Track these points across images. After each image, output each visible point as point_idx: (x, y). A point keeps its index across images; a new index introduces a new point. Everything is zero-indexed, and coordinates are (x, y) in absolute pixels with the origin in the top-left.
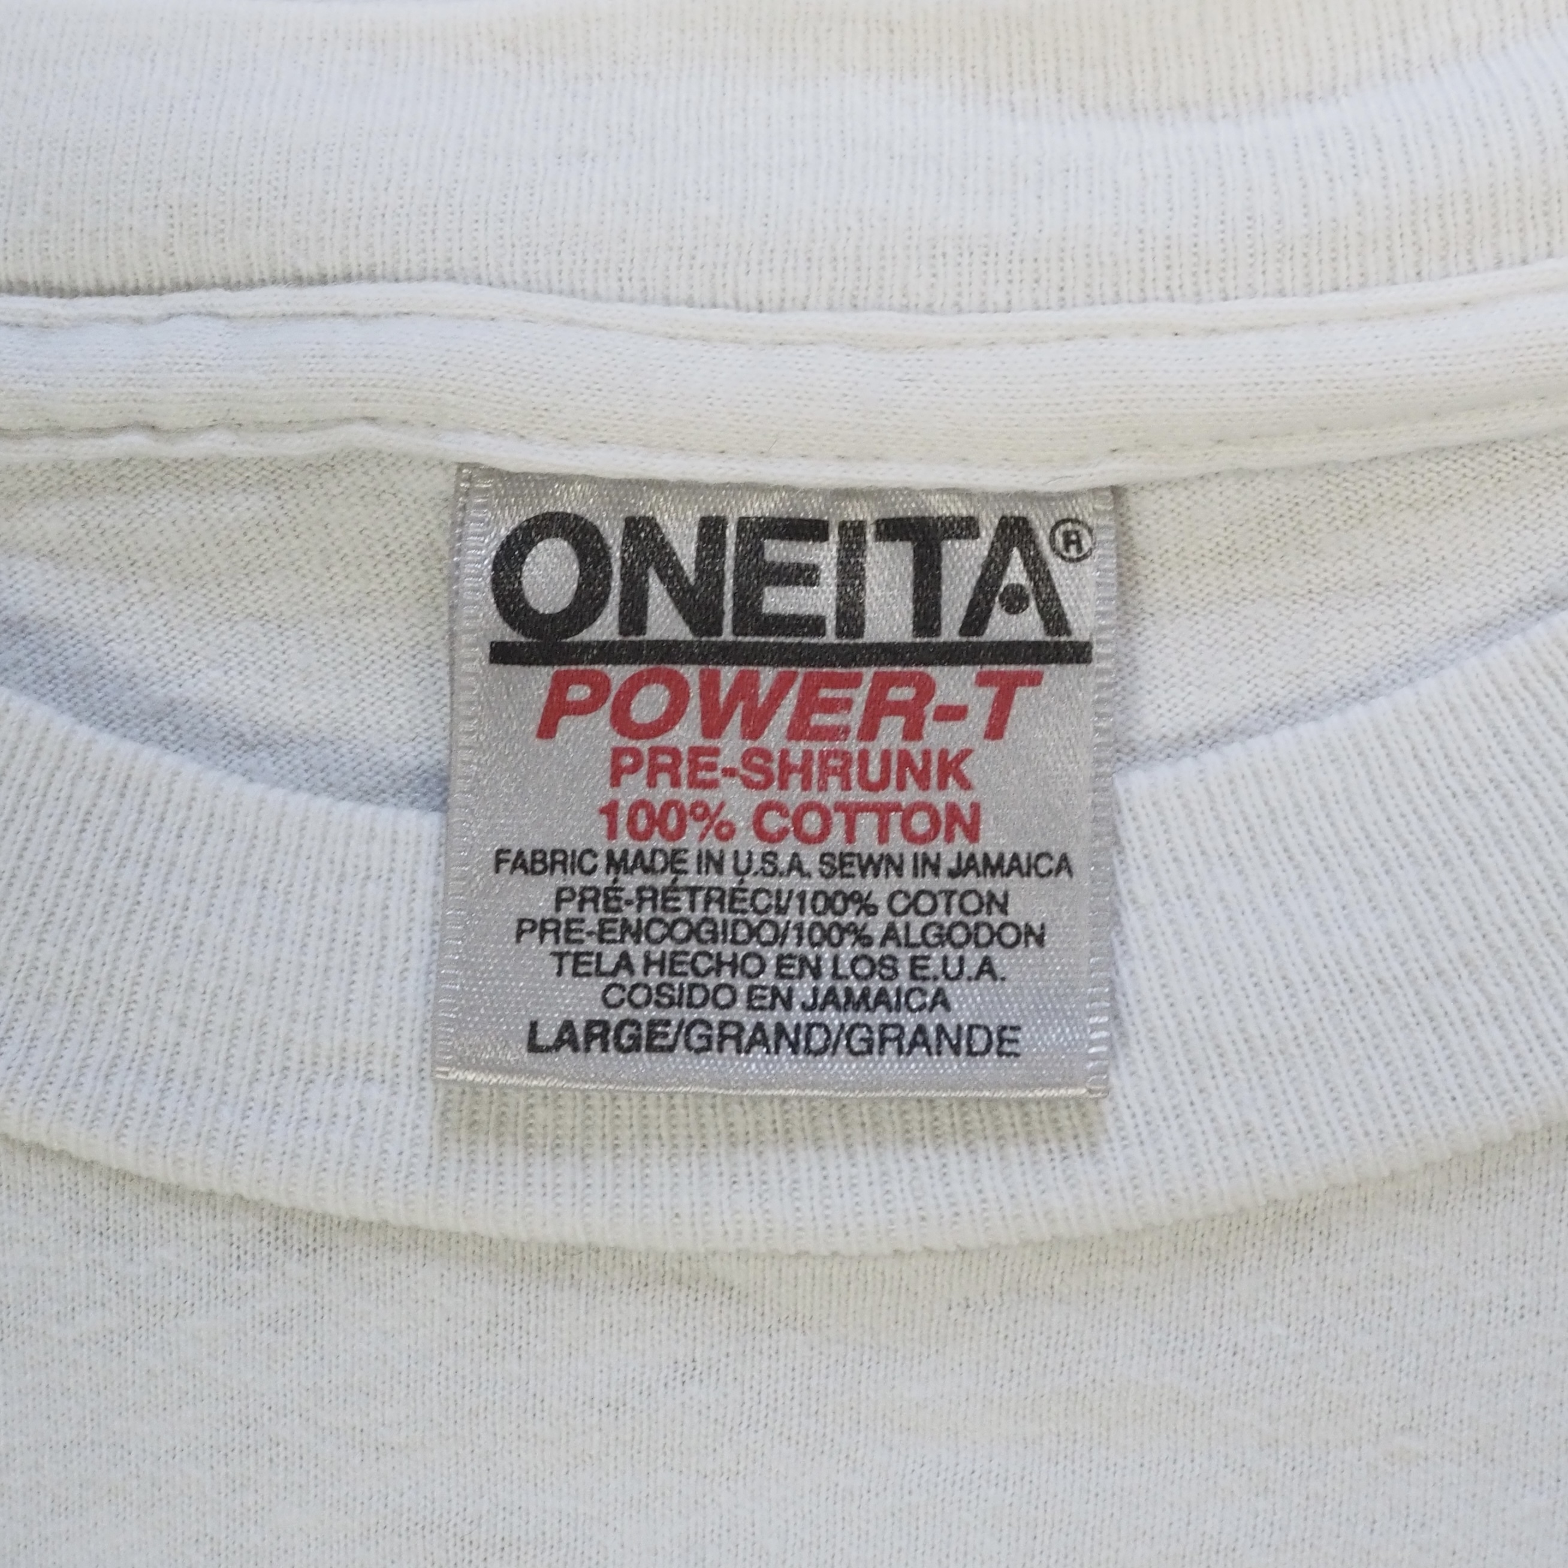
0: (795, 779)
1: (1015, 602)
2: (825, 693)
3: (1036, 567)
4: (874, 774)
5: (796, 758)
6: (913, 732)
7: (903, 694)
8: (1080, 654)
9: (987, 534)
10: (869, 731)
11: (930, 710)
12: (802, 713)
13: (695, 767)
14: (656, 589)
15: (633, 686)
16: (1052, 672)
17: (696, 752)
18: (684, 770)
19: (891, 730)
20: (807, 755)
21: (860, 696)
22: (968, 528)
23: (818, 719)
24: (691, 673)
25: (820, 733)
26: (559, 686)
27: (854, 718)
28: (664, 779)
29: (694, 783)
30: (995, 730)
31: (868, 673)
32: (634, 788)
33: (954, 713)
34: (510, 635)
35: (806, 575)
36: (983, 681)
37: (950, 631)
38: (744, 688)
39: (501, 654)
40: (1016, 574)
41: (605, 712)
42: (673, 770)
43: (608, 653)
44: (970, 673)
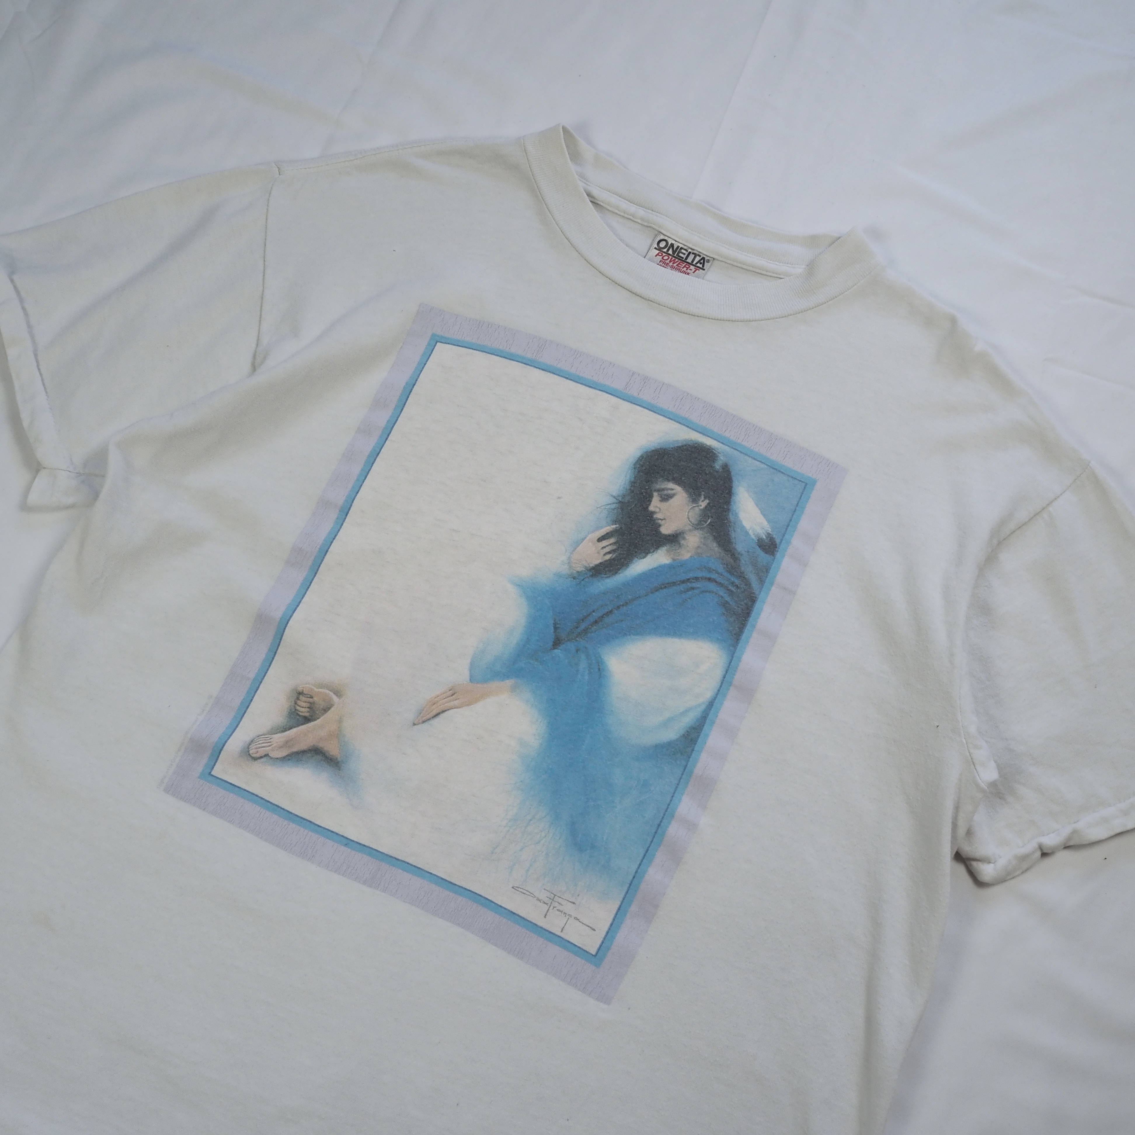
0: (675, 269)
1: (701, 263)
2: (681, 263)
3: (704, 262)
4: (682, 271)
5: (676, 267)
6: (687, 270)
7: (687, 266)
8: (704, 270)
9: (701, 257)
10: (683, 268)
11: (689, 268)
12: (679, 264)
13: (667, 264)
14: (671, 249)
15: (665, 256)
16: (701, 270)
17: (668, 263)
18: (666, 264)
19: (685, 269)
20: (677, 268)
21: (684, 265)
22: (700, 256)
23: (679, 265)
24: (670, 257)
25: (679, 266)
26: (659, 253)
27: (683, 266)
28: (664, 264)
29: (666, 265)
30: (694, 272)
31: (685, 263)
32: (661, 263)
33: (691, 270)
34: (657, 247)
35: (684, 254)
36: (695, 268)
37: (694, 263)
38: (674, 260)
39: (655, 248)
40: (702, 261)
41: (661, 257)
42: (665, 263)
43: (664, 252)
44: (694, 267)
